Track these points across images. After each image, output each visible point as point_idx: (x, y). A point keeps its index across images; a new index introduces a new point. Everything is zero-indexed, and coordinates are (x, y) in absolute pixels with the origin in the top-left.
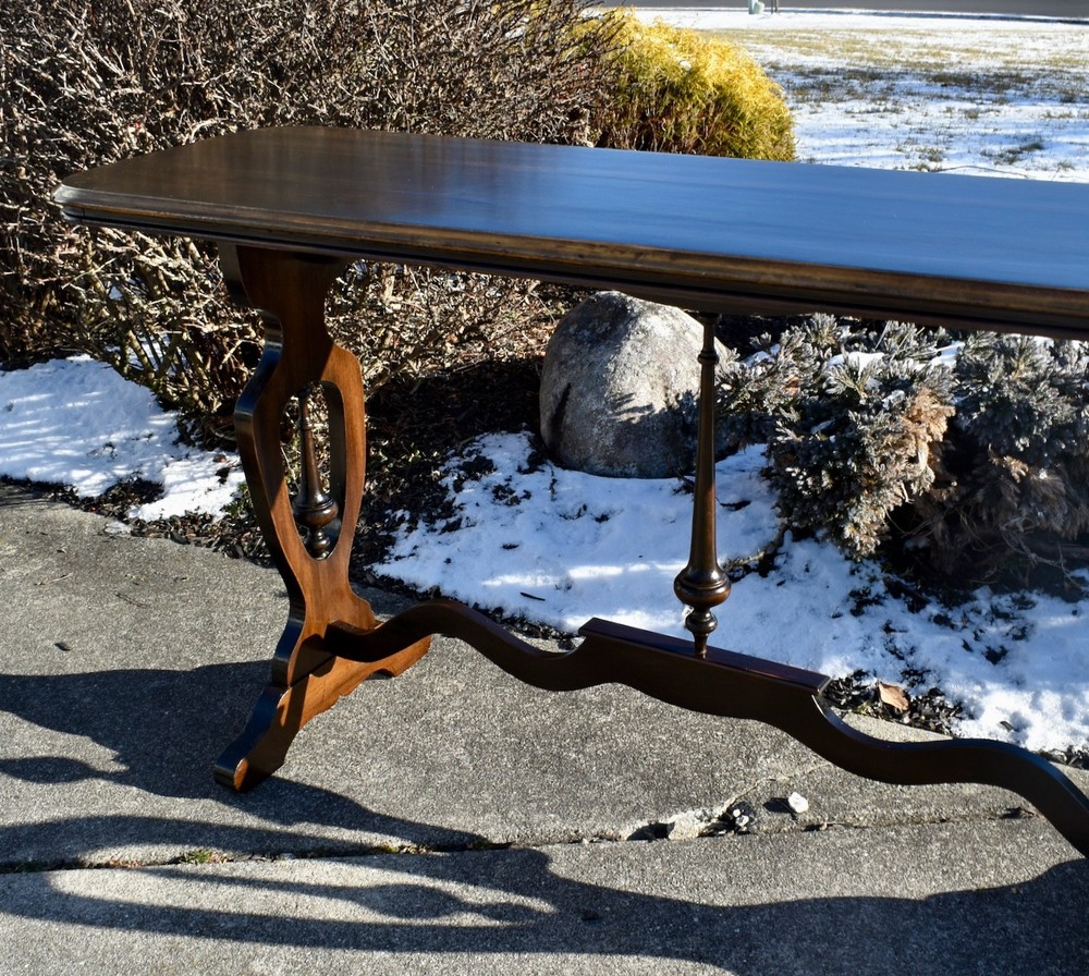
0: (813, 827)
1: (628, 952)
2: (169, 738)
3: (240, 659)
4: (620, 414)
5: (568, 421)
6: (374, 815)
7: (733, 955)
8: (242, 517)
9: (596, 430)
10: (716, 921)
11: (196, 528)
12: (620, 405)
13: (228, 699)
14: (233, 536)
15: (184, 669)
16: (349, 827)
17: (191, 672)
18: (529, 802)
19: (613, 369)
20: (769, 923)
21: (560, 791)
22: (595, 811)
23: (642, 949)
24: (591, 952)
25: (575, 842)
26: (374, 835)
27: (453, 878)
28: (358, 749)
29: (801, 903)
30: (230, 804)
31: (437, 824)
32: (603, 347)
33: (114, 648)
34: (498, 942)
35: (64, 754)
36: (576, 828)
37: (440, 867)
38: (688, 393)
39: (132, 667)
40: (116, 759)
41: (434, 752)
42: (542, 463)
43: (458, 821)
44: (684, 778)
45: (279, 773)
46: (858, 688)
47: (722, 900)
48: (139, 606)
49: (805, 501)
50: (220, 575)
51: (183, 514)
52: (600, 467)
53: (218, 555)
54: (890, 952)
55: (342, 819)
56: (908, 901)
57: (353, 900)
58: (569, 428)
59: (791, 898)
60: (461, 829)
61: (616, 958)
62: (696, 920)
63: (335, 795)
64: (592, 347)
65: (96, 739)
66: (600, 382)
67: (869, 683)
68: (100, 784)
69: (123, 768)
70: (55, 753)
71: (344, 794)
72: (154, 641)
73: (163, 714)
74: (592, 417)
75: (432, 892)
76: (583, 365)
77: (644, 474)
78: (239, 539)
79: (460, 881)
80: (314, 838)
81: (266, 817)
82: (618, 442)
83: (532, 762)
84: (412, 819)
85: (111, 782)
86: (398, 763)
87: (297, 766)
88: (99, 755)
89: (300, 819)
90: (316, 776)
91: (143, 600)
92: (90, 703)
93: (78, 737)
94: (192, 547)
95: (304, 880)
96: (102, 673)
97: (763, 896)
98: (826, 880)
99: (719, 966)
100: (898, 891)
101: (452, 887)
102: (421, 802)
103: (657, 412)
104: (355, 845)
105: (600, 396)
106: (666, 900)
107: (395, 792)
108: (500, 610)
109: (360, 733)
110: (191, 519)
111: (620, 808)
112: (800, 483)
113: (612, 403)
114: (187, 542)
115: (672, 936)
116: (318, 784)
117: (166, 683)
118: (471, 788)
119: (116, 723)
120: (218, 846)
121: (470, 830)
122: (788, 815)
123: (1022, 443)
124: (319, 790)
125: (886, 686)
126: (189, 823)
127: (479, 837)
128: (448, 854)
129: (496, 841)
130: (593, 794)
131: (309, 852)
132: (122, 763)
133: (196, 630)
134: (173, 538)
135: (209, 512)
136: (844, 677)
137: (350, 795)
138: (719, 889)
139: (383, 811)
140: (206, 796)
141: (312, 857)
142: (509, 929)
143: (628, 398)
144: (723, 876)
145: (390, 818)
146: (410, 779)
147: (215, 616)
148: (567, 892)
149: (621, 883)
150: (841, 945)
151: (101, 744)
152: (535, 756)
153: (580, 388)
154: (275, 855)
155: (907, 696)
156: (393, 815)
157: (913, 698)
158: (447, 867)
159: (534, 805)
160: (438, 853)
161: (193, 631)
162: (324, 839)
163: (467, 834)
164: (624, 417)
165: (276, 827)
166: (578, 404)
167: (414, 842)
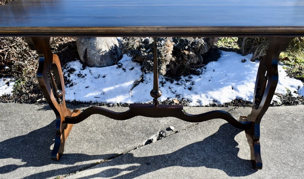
0: (177, 132)
1: (159, 169)
2: (32, 152)
3: (38, 128)
4: (100, 53)
5: (88, 57)
6: (91, 156)
7: (178, 162)
8: (18, 93)
9: (96, 58)
10: (171, 157)
11: (7, 98)
12: (100, 51)
13: (41, 139)
14: (18, 98)
15: (25, 134)
16: (87, 160)
17: (28, 134)
18: (122, 143)
19: (96, 44)
20: (180, 154)
21: (126, 139)
22: (136, 141)
23: (161, 167)
24: (152, 171)
25: (135, 149)
26: (94, 160)
27: (116, 165)
28: (79, 142)
29: (184, 148)
30: (57, 164)
31: (106, 154)
32: (92, 39)
33: (4, 134)
34: (133, 175)
35: (8, 164)
36: (134, 146)
37: (112, 163)
38: (112, 46)
39: (12, 137)
40: (22, 161)
41: (95, 138)
42: (86, 67)
43: (110, 152)
44: (148, 129)
45: (64, 153)
46: (169, 101)
47: (170, 152)
48: (4, 121)
49: (152, 67)
50: (20, 109)
51: (2, 96)
52: (98, 65)
53: (17, 104)
54: (204, 152)
55: (85, 159)
56: (201, 141)
57: (98, 177)
58: (89, 58)
59: (181, 148)
60: (111, 153)
61: (158, 171)
62: (167, 158)
63: (80, 154)
64: (89, 39)
65: (14, 158)
66: (94, 47)
67: (171, 100)
68: (22, 168)
69: (25, 163)
70: (5, 164)
71: (82, 153)
72: (13, 129)
73: (27, 147)
74: (94, 55)
75: (113, 169)
76: (88, 44)
77: (108, 65)
78: (20, 98)
79: (118, 165)
80: (81, 165)
81: (67, 164)
82: (101, 59)
83: (117, 134)
84: (100, 154)
85: (24, 167)
86: (89, 142)
87: (67, 150)
88: (17, 162)
89: (76, 162)
90: (73, 151)
91: (4, 120)
92: (7, 149)
93: (9, 159)
94: (8, 103)
95: (85, 176)
96: (5, 141)
97: (176, 149)
98: (185, 142)
99: (177, 166)
100: (198, 140)
101: (117, 167)
102: (100, 150)
103: (107, 51)
104: (91, 164)
105: (95, 50)
106: (160, 155)
107: (92, 149)
108: (91, 102)
109: (77, 138)
110: (4, 96)
111: (140, 139)
112: (151, 64)
113: (98, 51)
114: (7, 102)
115: (165, 162)
116: (74, 153)
117: (23, 139)
118: (108, 144)
119: (17, 152)
120: (60, 174)
121: (113, 153)
122: (171, 131)
123: (187, 47)
124: (75, 154)
125: (174, 100)
126: (50, 171)
127: (116, 154)
128: (112, 160)
129: (120, 153)
130: (133, 137)
131: (82, 169)
132: (24, 162)
133: (23, 124)
134: (2, 102)
135: (9, 94)
136: (166, 100)
137: (83, 153)
138: (168, 150)
139: (93, 154)
140: (50, 164)
141: (83, 170)
142: (134, 172)
143: (101, 50)
144: (167, 147)
145: (95, 155)
146: (94, 146)
147: (25, 119)
148: (140, 160)
149: (149, 155)
150: (195, 154)
151: (16, 159)
152: (117, 132)
153: (89, 49)
154: (75, 172)
155: (178, 101)
156: (95, 154)
157: (179, 101)
158: (113, 163)
159: (123, 143)
160: (110, 160)
161: (22, 124)
162: (83, 165)
163: (113, 154)
164: (101, 54)
165: (71, 166)
166: (90, 53)
167: (103, 159)
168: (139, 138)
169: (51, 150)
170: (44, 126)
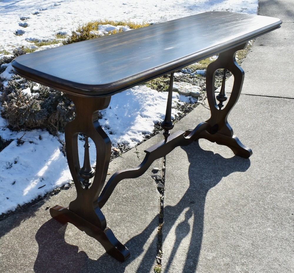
0: (163, 170)
6: (144, 233)
13: (62, 262)
21: (140, 200)
22: (151, 196)
26: (153, 233)
30: (130, 262)
34: (200, 217)
36: (157, 200)
47: (188, 185)
54: (206, 170)
57: (182, 239)
60: (153, 218)
75: (180, 225)
80: (152, 245)
81: (139, 254)
84: (147, 226)
89: (142, 247)
95: (172, 247)
98: (182, 171)
102: (139, 223)
104: (157, 237)
107: (133, 228)
108: (39, 196)
118: (135, 214)
122: (159, 171)
128: (164, 221)
131: (158, 246)
137: (132, 237)
138: (184, 185)
141: (161, 246)
146: (127, 225)
148: (182, 204)
149: (180, 197)
154: (159, 253)
158: (170, 222)
159: (146, 205)
168: (149, 193)
169: (98, 260)
170: (37, 251)
